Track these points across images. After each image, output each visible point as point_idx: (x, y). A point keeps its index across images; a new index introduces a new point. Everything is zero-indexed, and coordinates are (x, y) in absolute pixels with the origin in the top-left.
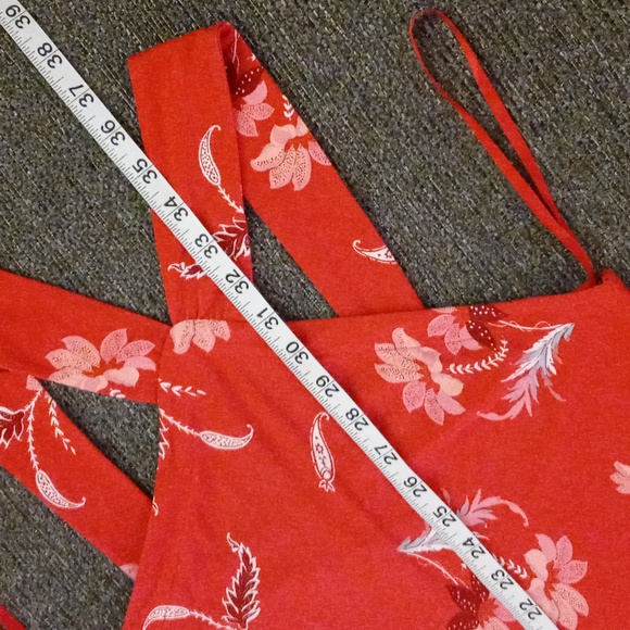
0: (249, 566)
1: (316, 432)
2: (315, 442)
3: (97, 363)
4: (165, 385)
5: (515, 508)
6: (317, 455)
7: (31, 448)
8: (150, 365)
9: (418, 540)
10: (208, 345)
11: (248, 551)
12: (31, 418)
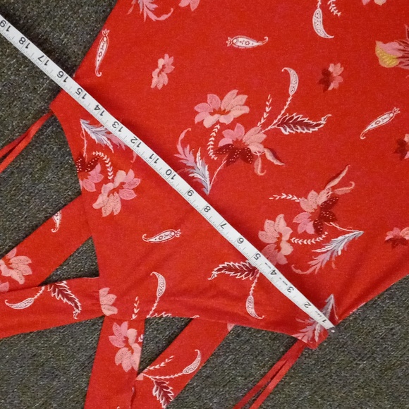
0: (224, 268)
1: (153, 240)
2: (158, 240)
3: (126, 349)
4: (134, 317)
5: (182, 136)
6: (164, 239)
7: (172, 377)
8: (125, 324)
9: (204, 184)
10: (113, 297)
11: (216, 269)
12: (157, 377)
